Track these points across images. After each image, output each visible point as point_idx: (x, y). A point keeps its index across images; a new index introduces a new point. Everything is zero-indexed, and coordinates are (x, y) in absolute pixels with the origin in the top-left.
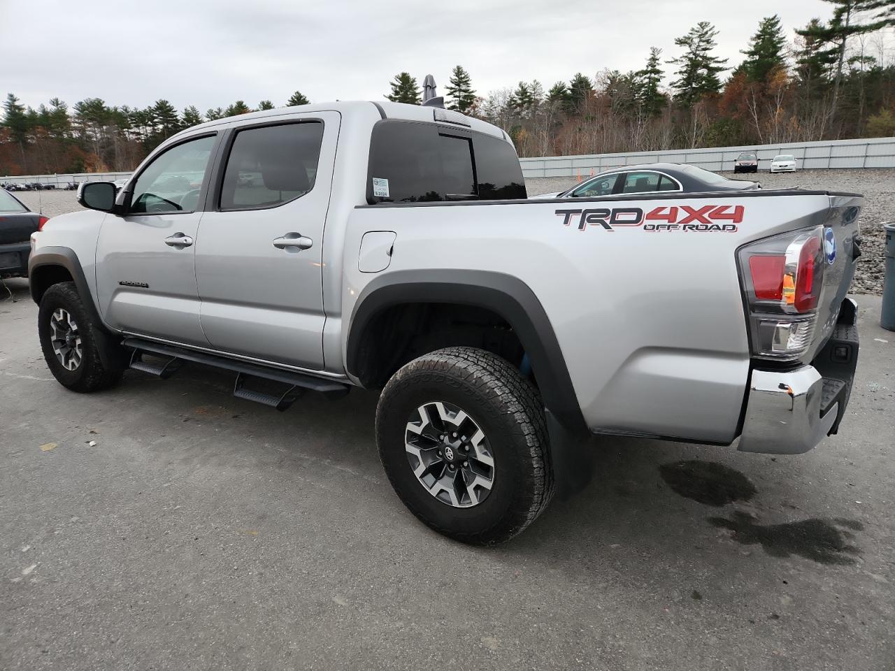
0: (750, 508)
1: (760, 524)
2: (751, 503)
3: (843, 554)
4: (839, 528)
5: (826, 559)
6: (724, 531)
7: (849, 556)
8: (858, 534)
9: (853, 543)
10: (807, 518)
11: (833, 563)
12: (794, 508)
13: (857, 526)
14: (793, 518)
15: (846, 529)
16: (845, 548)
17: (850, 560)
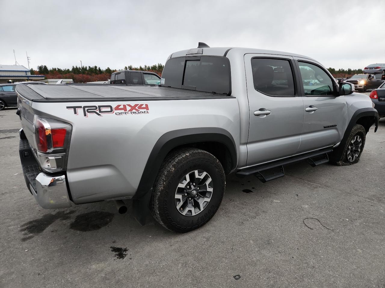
0: (68, 222)
1: (59, 219)
2: (69, 224)
3: (26, 226)
4: (31, 235)
5: (30, 222)
6: (68, 212)
7: (24, 228)
8: (22, 237)
9: (23, 232)
10: (45, 231)
11: (28, 222)
12: (52, 232)
13: (24, 240)
14: (49, 228)
15: (27, 236)
16: (26, 229)
17: (22, 227)
